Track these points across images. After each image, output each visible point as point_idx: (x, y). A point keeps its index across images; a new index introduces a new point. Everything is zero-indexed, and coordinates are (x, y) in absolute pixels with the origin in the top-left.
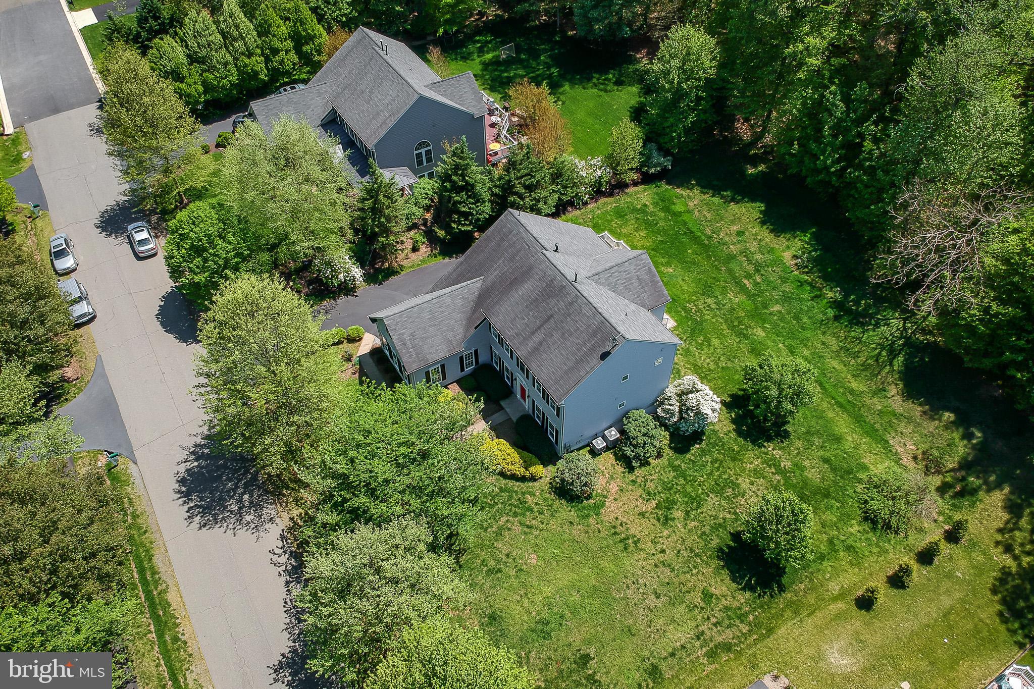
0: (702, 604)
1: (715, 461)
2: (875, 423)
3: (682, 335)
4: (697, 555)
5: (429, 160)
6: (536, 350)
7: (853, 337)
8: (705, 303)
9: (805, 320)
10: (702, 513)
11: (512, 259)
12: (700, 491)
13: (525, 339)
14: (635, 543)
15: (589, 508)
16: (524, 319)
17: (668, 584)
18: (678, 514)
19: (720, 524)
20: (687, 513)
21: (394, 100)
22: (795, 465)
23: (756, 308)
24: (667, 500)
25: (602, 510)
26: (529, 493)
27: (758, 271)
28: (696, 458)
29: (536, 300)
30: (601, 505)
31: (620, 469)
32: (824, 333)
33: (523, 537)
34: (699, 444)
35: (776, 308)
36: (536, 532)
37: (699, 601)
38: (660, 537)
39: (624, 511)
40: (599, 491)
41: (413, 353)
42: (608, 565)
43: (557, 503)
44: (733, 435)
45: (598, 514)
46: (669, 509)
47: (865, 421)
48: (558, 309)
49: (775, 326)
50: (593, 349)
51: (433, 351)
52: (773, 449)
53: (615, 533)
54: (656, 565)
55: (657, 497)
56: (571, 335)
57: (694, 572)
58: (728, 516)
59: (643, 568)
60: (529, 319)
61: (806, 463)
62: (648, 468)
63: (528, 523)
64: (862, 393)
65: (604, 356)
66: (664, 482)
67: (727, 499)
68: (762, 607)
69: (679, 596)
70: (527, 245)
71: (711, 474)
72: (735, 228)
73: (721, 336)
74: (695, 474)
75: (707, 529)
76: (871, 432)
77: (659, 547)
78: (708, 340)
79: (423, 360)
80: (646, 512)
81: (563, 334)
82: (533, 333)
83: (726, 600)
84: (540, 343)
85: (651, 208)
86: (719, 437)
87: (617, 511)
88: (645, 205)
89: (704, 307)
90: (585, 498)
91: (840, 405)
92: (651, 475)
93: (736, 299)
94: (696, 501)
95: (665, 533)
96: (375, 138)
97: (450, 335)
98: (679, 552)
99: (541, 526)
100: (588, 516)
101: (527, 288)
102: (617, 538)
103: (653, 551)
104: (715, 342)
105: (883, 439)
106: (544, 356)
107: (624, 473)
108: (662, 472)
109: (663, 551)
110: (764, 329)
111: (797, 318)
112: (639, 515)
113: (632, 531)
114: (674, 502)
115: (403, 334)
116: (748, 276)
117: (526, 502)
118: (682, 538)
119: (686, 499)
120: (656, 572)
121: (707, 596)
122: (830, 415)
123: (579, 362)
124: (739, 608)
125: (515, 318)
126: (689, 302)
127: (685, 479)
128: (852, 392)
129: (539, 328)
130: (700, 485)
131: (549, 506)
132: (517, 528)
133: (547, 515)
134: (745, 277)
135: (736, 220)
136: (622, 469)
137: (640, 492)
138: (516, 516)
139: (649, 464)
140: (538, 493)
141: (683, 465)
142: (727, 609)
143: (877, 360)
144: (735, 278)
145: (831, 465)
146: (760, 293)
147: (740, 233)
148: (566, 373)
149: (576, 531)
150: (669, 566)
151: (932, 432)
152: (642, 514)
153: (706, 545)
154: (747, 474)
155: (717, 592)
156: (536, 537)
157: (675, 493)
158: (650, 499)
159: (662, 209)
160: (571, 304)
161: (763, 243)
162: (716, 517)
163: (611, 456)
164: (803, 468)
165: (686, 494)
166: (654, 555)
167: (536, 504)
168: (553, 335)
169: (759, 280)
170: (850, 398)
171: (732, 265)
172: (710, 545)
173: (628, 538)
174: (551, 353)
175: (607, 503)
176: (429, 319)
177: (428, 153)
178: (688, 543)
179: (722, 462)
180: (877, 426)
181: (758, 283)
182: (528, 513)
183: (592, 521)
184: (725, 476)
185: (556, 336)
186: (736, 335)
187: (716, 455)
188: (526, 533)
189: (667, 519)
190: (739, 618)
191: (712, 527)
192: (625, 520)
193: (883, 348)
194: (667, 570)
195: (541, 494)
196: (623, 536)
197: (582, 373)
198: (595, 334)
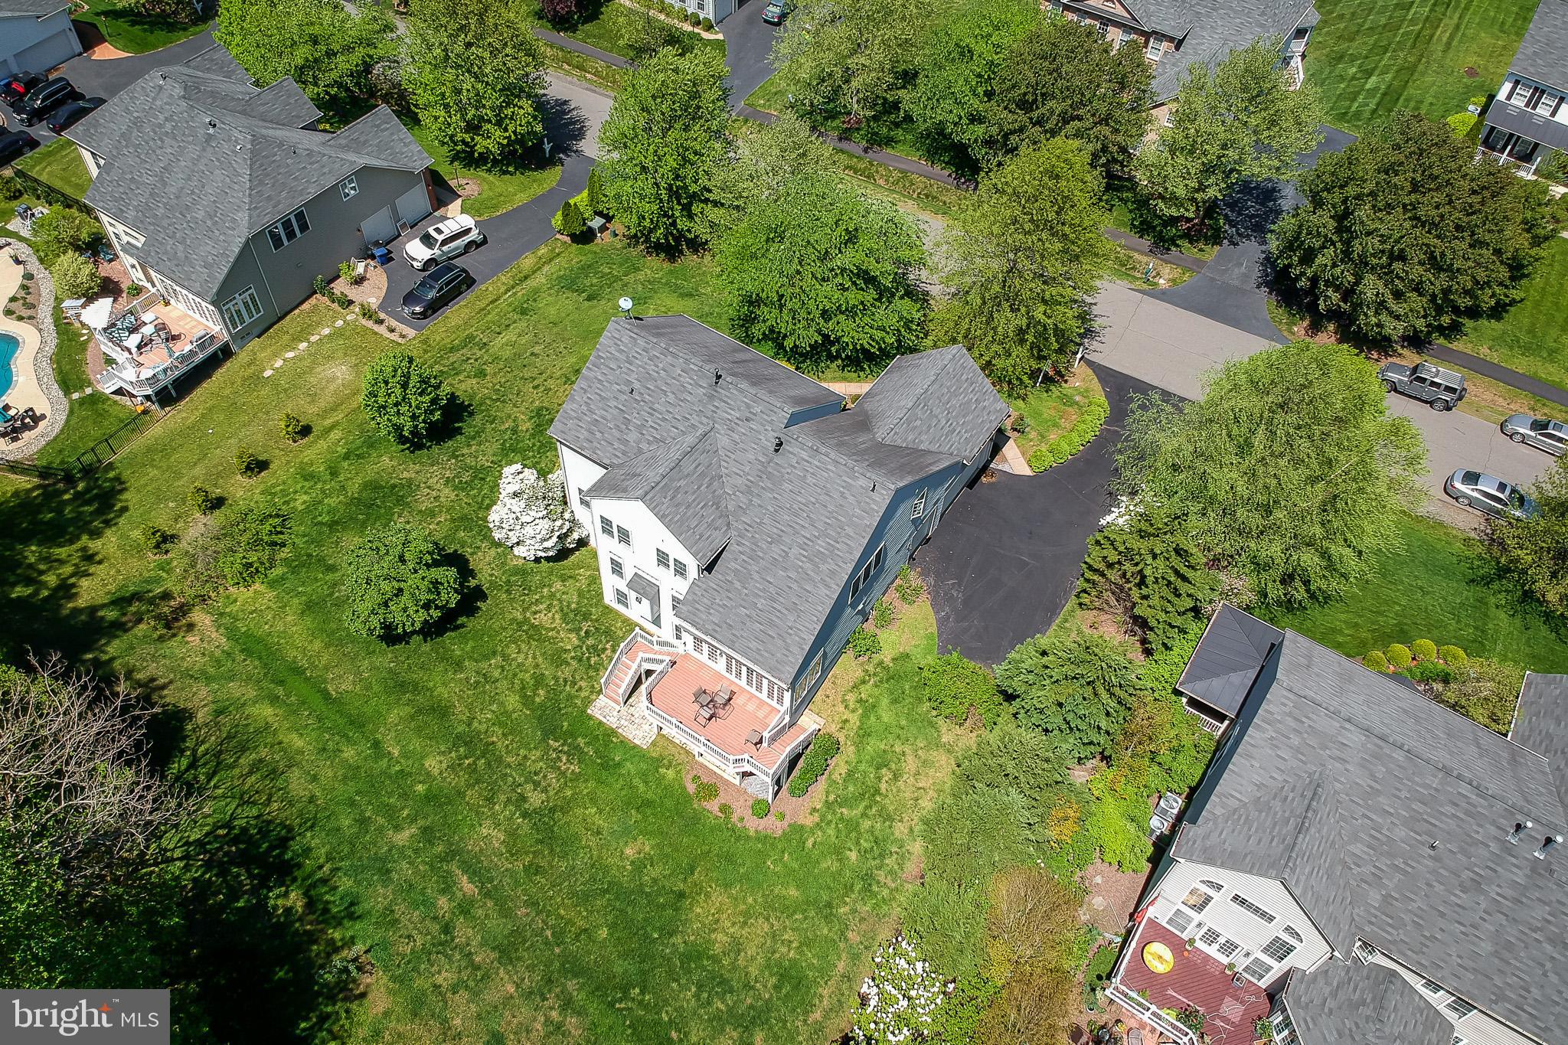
2: (245, 660)
3: (573, 691)
8: (545, 790)
18: (526, 426)
37: (489, 367)
57: (498, 386)
69: (510, 362)
73: (503, 719)
78: (526, 701)
89: (545, 777)
93: (485, 832)
104: (512, 701)
126: (576, 777)
155: (471, 381)
181: (443, 892)
186: (479, 733)
189: (539, 415)
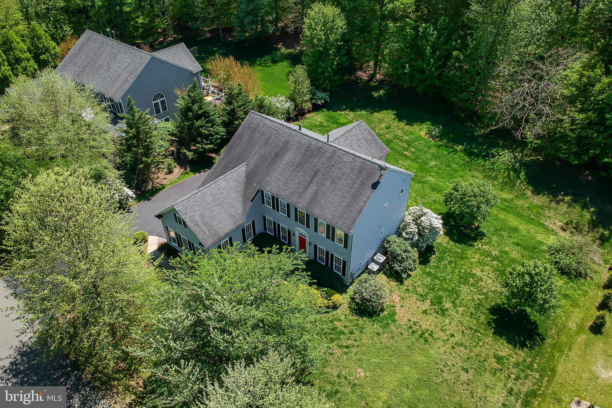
0: (499, 367)
1: (450, 263)
2: (530, 215)
4: (476, 331)
5: (164, 109)
6: (314, 198)
7: (488, 169)
9: (454, 166)
10: (463, 300)
11: (266, 143)
12: (453, 285)
13: (301, 194)
14: (431, 335)
15: (386, 318)
16: (295, 180)
17: (468, 358)
18: (448, 305)
19: (478, 304)
20: (453, 302)
21: (130, 64)
22: (501, 252)
23: (421, 166)
24: (436, 297)
25: (396, 317)
26: (335, 320)
27: (410, 145)
28: (437, 264)
29: (300, 163)
30: (393, 314)
31: (394, 284)
32: (470, 171)
33: (345, 357)
34: (434, 255)
35: (433, 163)
36: (354, 350)
37: (496, 365)
38: (445, 325)
39: (412, 313)
40: (387, 303)
41: (206, 230)
42: (420, 358)
43: (361, 321)
44: (451, 243)
45: (394, 321)
46: (441, 303)
47: (523, 216)
48: (322, 164)
49: (438, 174)
50: (363, 183)
51: (222, 225)
52: (482, 246)
53: (414, 332)
54: (453, 348)
55: (428, 297)
56: (340, 179)
57: (481, 344)
58: (481, 297)
59: (445, 352)
60: (299, 179)
61: (507, 249)
62: (411, 278)
63: (344, 344)
64: (512, 199)
65: (375, 186)
66: (427, 286)
67: (472, 285)
68: (538, 355)
69: (481, 366)
70: (276, 130)
71: (453, 272)
72: (383, 125)
74: (443, 275)
75: (472, 310)
76: (531, 221)
77: (448, 332)
79: (215, 235)
80: (427, 310)
81: (333, 181)
82: (306, 188)
83: (513, 358)
84: (316, 193)
85: (325, 123)
86: (444, 246)
87: (406, 315)
88: (321, 122)
90: (380, 311)
91: (504, 210)
92: (416, 282)
94: (454, 293)
95: (447, 321)
96: (121, 93)
97: (232, 211)
98: (463, 332)
99: (356, 344)
100: (388, 324)
101: (288, 157)
102: (417, 335)
103: (446, 338)
105: (540, 224)
106: (323, 201)
107: (398, 285)
108: (422, 279)
109: (452, 335)
110: (432, 176)
111: (448, 166)
112: (423, 313)
113: (424, 327)
114: (441, 298)
115: (194, 216)
116: (406, 149)
117: (336, 328)
118: (459, 321)
119: (447, 293)
120: (456, 353)
121: (499, 359)
122: (502, 216)
123: (355, 197)
124: (525, 361)
125: (286, 182)
127: (439, 280)
128: (506, 200)
129: (310, 182)
130: (450, 281)
131: (356, 325)
132: (338, 352)
133: (357, 333)
134: (404, 150)
135: (381, 121)
136: (395, 283)
137: (415, 297)
138: (333, 342)
139: (411, 276)
140: (343, 318)
141: (431, 270)
142: (517, 365)
143: (509, 178)
144: (398, 152)
145: (521, 246)
146: (418, 157)
147: (388, 128)
148: (347, 207)
149: (384, 338)
150: (462, 345)
151: (566, 212)
152: (425, 312)
153: (478, 322)
154: (476, 266)
155: (504, 354)
156: (356, 354)
157: (438, 291)
158: (424, 300)
159: (333, 123)
160: (331, 157)
161: (405, 130)
162: (473, 300)
163: (383, 276)
164: (507, 253)
165: (446, 290)
166: (448, 340)
167: (345, 327)
168: (324, 184)
169: (414, 150)
170: (506, 204)
171: (393, 145)
172: (480, 321)
173: (424, 333)
174: (328, 197)
175: (397, 311)
176: (212, 200)
177: (163, 102)
178: (466, 323)
179: (455, 262)
180: (532, 216)
181: (414, 152)
182: (342, 336)
183: (392, 327)
184: (463, 271)
185: (328, 183)
187: (449, 259)
188: (346, 353)
189: (443, 311)
190: (529, 368)
191: (475, 308)
192: (415, 320)
193: (509, 171)
194: (462, 348)
195: (346, 318)
196: (420, 332)
197: (361, 204)
198: (360, 172)
